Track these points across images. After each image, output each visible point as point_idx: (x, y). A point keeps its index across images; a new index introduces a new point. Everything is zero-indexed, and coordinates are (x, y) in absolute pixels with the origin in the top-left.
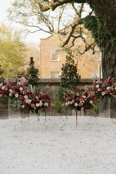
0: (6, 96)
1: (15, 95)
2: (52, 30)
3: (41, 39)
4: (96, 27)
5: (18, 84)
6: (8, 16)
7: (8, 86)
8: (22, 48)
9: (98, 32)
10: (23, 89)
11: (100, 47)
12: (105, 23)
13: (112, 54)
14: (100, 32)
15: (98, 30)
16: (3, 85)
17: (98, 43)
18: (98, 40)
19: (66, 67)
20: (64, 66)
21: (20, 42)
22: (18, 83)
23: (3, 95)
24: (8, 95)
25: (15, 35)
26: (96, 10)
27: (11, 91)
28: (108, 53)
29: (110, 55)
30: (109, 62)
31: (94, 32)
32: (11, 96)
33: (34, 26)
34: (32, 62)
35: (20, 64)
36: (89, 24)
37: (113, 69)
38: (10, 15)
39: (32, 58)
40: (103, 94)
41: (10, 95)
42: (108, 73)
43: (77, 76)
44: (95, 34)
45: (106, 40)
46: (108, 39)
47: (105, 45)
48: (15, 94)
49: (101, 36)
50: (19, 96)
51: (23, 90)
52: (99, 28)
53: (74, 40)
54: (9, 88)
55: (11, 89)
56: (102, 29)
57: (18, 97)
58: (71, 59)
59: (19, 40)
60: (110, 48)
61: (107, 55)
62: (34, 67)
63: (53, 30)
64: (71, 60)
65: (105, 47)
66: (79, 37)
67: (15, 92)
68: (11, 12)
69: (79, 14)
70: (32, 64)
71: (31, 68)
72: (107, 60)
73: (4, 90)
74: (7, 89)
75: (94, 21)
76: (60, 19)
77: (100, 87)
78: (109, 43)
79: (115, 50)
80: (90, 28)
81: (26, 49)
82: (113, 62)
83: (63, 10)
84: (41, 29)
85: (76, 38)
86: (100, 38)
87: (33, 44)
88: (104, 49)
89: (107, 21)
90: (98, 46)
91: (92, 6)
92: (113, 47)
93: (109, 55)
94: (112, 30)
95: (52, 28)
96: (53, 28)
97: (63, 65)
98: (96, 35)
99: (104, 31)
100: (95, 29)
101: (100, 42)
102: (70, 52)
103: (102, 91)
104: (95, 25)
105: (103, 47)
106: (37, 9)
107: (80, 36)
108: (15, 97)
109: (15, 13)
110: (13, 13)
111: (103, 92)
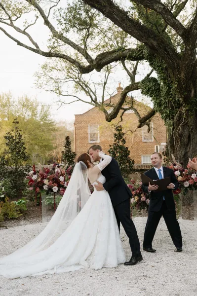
0: (38, 189)
1: (53, 189)
2: (94, 99)
3: (76, 115)
4: (159, 92)
5: (57, 172)
6: (36, 82)
7: (42, 175)
8: (51, 127)
9: (162, 99)
10: (65, 178)
11: (165, 119)
12: (176, 84)
13: (183, 129)
14: (165, 99)
15: (161, 97)
16: (35, 173)
17: (162, 114)
18: (162, 110)
19: (115, 149)
20: (112, 147)
21: (48, 119)
22: (56, 170)
23: (35, 189)
24: (41, 188)
25: (41, 112)
26: (159, 69)
27: (46, 181)
28: (177, 128)
29: (181, 131)
30: (180, 140)
31: (157, 99)
32: (46, 189)
33: (70, 95)
34: (68, 143)
35: (48, 147)
36: (149, 89)
37: (186, 149)
38: (39, 81)
39: (67, 138)
40: (187, 184)
41: (45, 187)
42: (178, 155)
43: (129, 160)
44: (158, 101)
45: (174, 110)
46: (176, 108)
47: (173, 116)
48: (53, 186)
49: (167, 104)
50: (59, 190)
51: (64, 181)
52: (163, 93)
53: (123, 113)
54: (43, 178)
55: (45, 179)
56: (169, 94)
57: (57, 191)
58: (122, 138)
59: (47, 117)
60: (180, 120)
61: (176, 130)
62: (70, 149)
63: (96, 99)
64: (121, 140)
65: (173, 118)
66: (129, 109)
67: (53, 183)
68: (39, 77)
69: (132, 76)
70: (67, 145)
71: (67, 151)
72: (177, 137)
73: (36, 180)
74: (39, 179)
75: (155, 84)
76: (105, 85)
77: (181, 175)
78: (178, 113)
79: (187, 123)
80: (151, 94)
81: (56, 129)
82: (186, 140)
83: (109, 73)
84: (80, 100)
85: (125, 110)
86: (166, 107)
87: (64, 123)
88: (171, 122)
89: (178, 81)
90: (163, 119)
91: (152, 63)
92: (185, 119)
93: (179, 130)
94: (185, 94)
95: (94, 97)
96: (96, 96)
97: (110, 146)
98: (159, 103)
99: (170, 97)
100: (157, 96)
101: (166, 112)
102: (119, 128)
103: (185, 181)
104: (158, 89)
105: (170, 119)
106: (73, 73)
107: (131, 108)
108: (53, 191)
109: (45, 78)
110: (42, 78)
111: (187, 182)
